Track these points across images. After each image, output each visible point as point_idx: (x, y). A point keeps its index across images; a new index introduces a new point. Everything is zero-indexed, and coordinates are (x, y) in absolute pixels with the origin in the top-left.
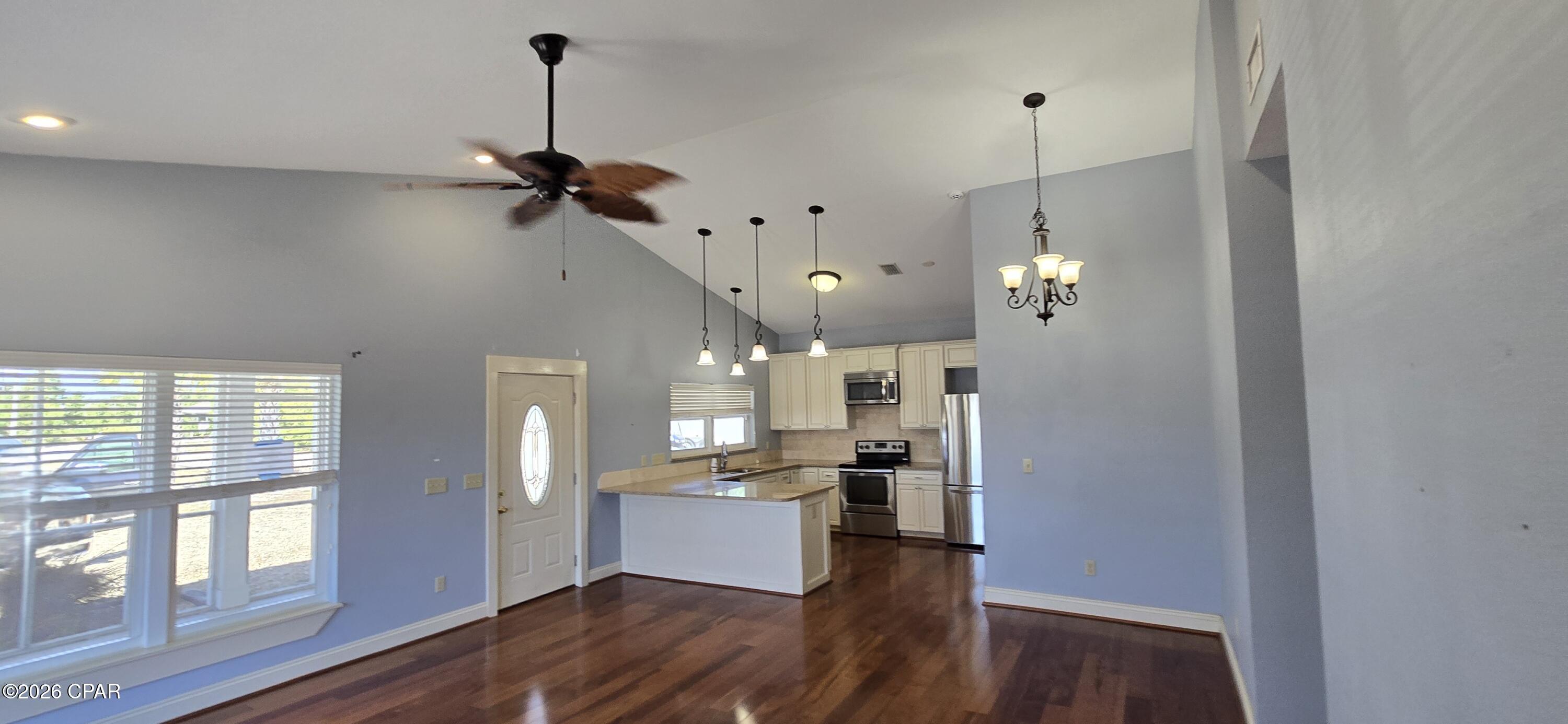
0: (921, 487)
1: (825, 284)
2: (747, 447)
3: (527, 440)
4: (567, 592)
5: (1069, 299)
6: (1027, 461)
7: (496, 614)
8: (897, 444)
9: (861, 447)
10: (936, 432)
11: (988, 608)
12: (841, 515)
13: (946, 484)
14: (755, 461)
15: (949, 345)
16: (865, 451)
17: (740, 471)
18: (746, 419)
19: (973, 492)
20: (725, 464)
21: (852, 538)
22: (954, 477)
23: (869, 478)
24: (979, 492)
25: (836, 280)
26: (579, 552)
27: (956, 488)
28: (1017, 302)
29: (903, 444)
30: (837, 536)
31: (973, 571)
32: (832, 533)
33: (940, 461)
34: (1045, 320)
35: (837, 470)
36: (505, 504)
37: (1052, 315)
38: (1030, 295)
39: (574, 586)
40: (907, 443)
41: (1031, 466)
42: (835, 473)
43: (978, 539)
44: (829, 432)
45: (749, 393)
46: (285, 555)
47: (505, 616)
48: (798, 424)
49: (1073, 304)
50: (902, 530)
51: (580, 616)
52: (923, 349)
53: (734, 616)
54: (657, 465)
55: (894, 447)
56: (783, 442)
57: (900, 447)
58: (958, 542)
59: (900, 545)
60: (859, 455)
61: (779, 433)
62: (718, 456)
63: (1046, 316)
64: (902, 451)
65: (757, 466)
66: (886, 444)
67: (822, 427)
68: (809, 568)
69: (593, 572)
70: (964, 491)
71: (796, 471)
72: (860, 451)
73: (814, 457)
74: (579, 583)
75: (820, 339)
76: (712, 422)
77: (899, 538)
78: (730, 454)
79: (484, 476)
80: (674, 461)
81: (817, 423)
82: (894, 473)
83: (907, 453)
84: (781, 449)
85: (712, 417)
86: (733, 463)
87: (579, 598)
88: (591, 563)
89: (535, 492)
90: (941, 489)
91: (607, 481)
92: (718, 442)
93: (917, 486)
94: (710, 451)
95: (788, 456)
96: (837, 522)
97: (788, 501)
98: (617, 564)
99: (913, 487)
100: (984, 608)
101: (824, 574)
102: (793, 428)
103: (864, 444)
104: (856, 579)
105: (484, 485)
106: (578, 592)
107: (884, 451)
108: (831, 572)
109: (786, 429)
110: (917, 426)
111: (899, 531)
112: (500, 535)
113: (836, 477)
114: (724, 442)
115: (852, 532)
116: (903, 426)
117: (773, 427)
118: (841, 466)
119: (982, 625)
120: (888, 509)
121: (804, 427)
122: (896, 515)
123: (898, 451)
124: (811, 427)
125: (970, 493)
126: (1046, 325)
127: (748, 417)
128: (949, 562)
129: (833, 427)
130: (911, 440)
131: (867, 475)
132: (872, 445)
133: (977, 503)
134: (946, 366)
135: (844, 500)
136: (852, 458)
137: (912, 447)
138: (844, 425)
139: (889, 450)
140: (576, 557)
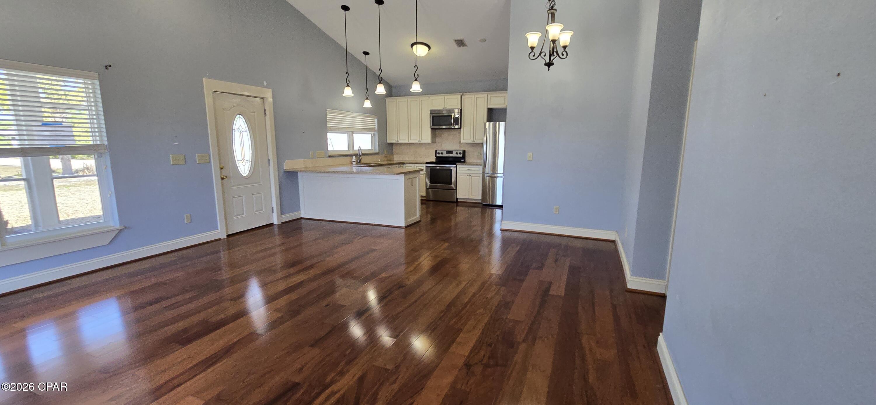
0: (470, 174)
1: (421, 51)
2: (373, 152)
3: (236, 136)
4: (268, 227)
5: (563, 55)
6: (529, 154)
7: (226, 237)
8: (459, 152)
9: (439, 153)
10: (481, 145)
11: (503, 232)
12: (426, 190)
13: (484, 173)
14: (378, 160)
15: (491, 95)
16: (441, 155)
17: (370, 164)
18: (372, 135)
19: (498, 177)
20: (360, 160)
21: (431, 202)
22: (488, 169)
23: (442, 169)
24: (501, 177)
25: (427, 48)
26: (274, 205)
27: (489, 175)
28: (534, 56)
29: (462, 152)
30: (425, 201)
31: (495, 216)
32: (421, 200)
33: (482, 162)
34: (549, 67)
35: (425, 165)
36: (224, 175)
37: (553, 64)
38: (542, 51)
39: (272, 224)
40: (464, 152)
41: (531, 157)
42: (423, 167)
43: (499, 202)
44: (420, 144)
45: (374, 120)
46: (85, 212)
47: (231, 239)
48: (403, 139)
49: (565, 58)
50: (459, 198)
51: (277, 237)
52: (476, 96)
53: (366, 236)
54: (320, 158)
55: (457, 153)
56: (394, 150)
57: (460, 153)
58: (488, 203)
59: (457, 206)
60: (437, 158)
61: (392, 144)
62: (356, 155)
63: (549, 64)
64: (461, 156)
65: (379, 162)
66: (452, 152)
67: (417, 141)
68: (408, 214)
69: (284, 216)
70: (493, 177)
71: (402, 165)
72: (438, 155)
73: (412, 159)
74: (276, 222)
75: (418, 81)
76: (353, 135)
77: (457, 202)
78: (363, 155)
79: (209, 155)
80: (330, 156)
81: (414, 139)
82: (456, 167)
83: (464, 157)
84: (393, 154)
85: (353, 133)
86: (365, 160)
87: (276, 229)
88: (282, 212)
89: (244, 169)
90: (481, 175)
91: (289, 165)
92: (356, 148)
93: (468, 174)
94: (351, 153)
95: (397, 159)
96: (424, 194)
97: (398, 174)
98: (298, 213)
99: (466, 175)
100: (501, 231)
101: (417, 217)
102: (400, 142)
103: (440, 152)
104: (433, 220)
105: (210, 162)
106: (275, 227)
107: (451, 155)
108: (420, 216)
109: (397, 142)
110: (470, 141)
111: (457, 199)
112: (223, 192)
113: (424, 168)
114: (360, 147)
115: (431, 199)
116: (462, 141)
117: (388, 141)
118: (427, 163)
119: (497, 245)
120: (452, 187)
121: (406, 141)
122: (456, 190)
123: (459, 155)
124: (410, 141)
125: (497, 177)
126: (549, 70)
127: (374, 135)
128: (483, 213)
129: (423, 141)
130: (466, 150)
131: (442, 168)
132: (445, 152)
133: (499, 182)
134: (488, 107)
135: (428, 182)
136: (434, 160)
137: (466, 153)
138: (429, 141)
139: (454, 155)
140: (273, 208)
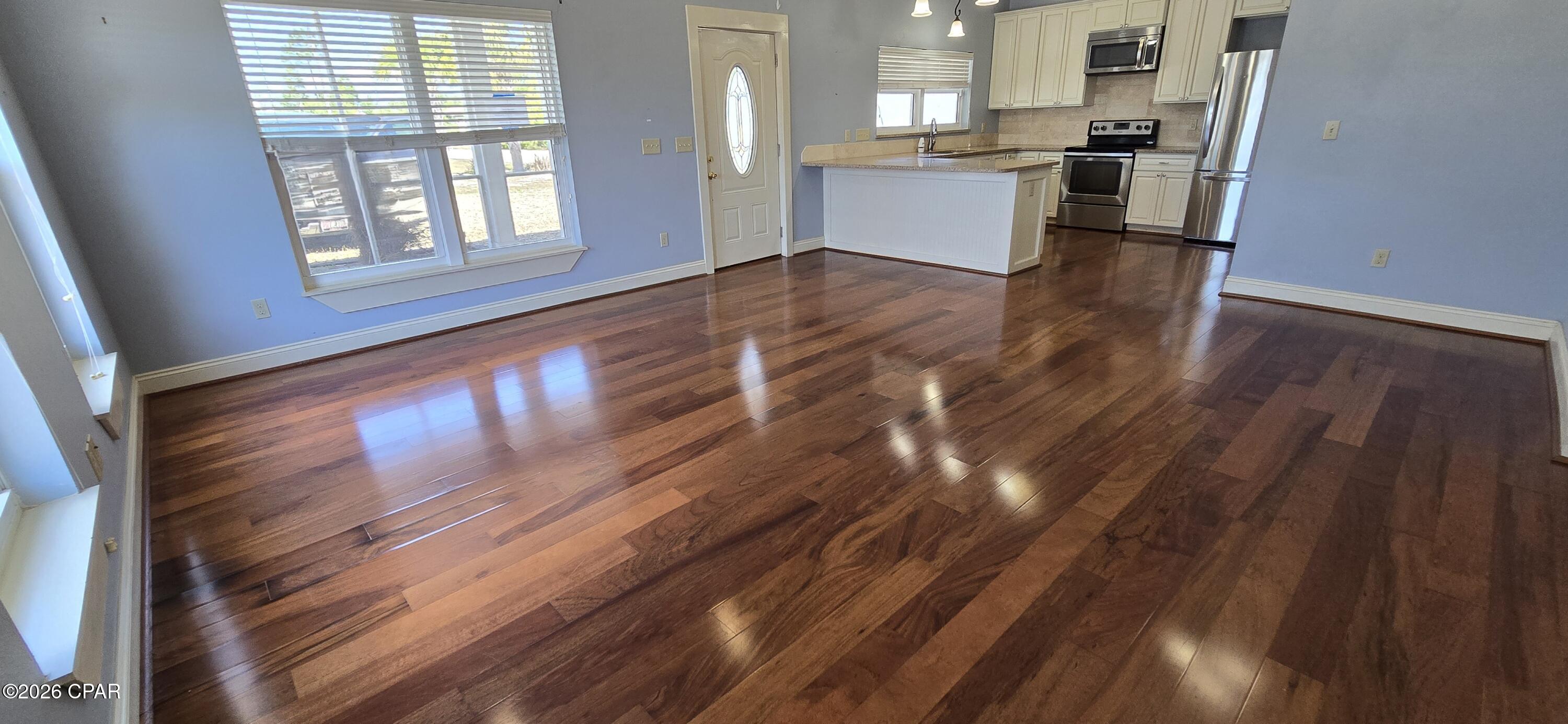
0: (1165, 173)
2: (959, 128)
3: (731, 103)
4: (774, 260)
6: (1329, 124)
7: (713, 272)
8: (1143, 124)
9: (1096, 129)
10: (1202, 106)
11: (1224, 298)
12: (1059, 206)
13: (1198, 170)
14: (966, 143)
16: (1101, 132)
17: (950, 152)
18: (960, 95)
19: (1234, 179)
20: (933, 145)
21: (1066, 231)
22: (1211, 162)
23: (1097, 163)
24: (1241, 180)
26: (784, 225)
27: (1211, 174)
29: (1151, 124)
30: (1053, 228)
31: (1210, 265)
32: (1047, 225)
33: (1197, 145)
35: (1062, 155)
36: (714, 171)
39: (779, 257)
40: (1157, 124)
41: (1335, 131)
42: (1060, 157)
43: (1224, 234)
44: (1058, 110)
45: (966, 63)
47: (721, 275)
48: (1022, 100)
50: (1130, 224)
51: (786, 278)
53: (934, 287)
54: (861, 141)
55: (1139, 128)
56: (1001, 124)
57: (1147, 127)
58: (1198, 237)
59: (1123, 239)
60: (1091, 137)
61: (997, 112)
62: (926, 135)
64: (1149, 132)
65: (969, 149)
66: (1128, 124)
67: (1051, 104)
68: (1016, 250)
69: (798, 244)
70: (1219, 181)
71: (1013, 155)
72: (1093, 133)
73: (1036, 142)
74: (785, 253)
76: (922, 96)
77: (1124, 232)
78: (940, 134)
79: (693, 138)
80: (879, 138)
81: (1046, 100)
82: (1134, 157)
83: (1154, 136)
84: (997, 132)
85: (923, 91)
86: (942, 144)
87: (785, 264)
88: (795, 236)
89: (741, 162)
90: (1190, 177)
91: (810, 155)
92: (927, 121)
93: (1160, 173)
94: (917, 130)
95: (1004, 141)
96: (1054, 214)
97: (1006, 172)
98: (819, 239)
99: (1155, 174)
100: (1220, 298)
101: (1034, 256)
102: (1016, 106)
103: (1100, 125)
104: (1066, 266)
105: (694, 150)
106: (784, 260)
107: (1124, 132)
108: (1042, 257)
109: (1007, 108)
110: (1176, 99)
111: (1125, 225)
112: (712, 200)
113: (1061, 160)
114: (934, 120)
115: (1067, 224)
116: (1156, 99)
117: (992, 106)
118: (1068, 150)
119: (1204, 326)
120: (1117, 200)
121: (1028, 105)
122: (1126, 206)
123: (1144, 132)
124: (1036, 105)
125: (1227, 180)
127: (964, 93)
128: (1181, 258)
129: (1065, 103)
130: (1163, 119)
131: (1097, 159)
132: (1110, 126)
133: (1233, 193)
134: (1236, 14)
135: (1065, 191)
136: (1083, 142)
137: (1162, 127)
138: (1079, 101)
139: (1132, 131)
140: (781, 228)
